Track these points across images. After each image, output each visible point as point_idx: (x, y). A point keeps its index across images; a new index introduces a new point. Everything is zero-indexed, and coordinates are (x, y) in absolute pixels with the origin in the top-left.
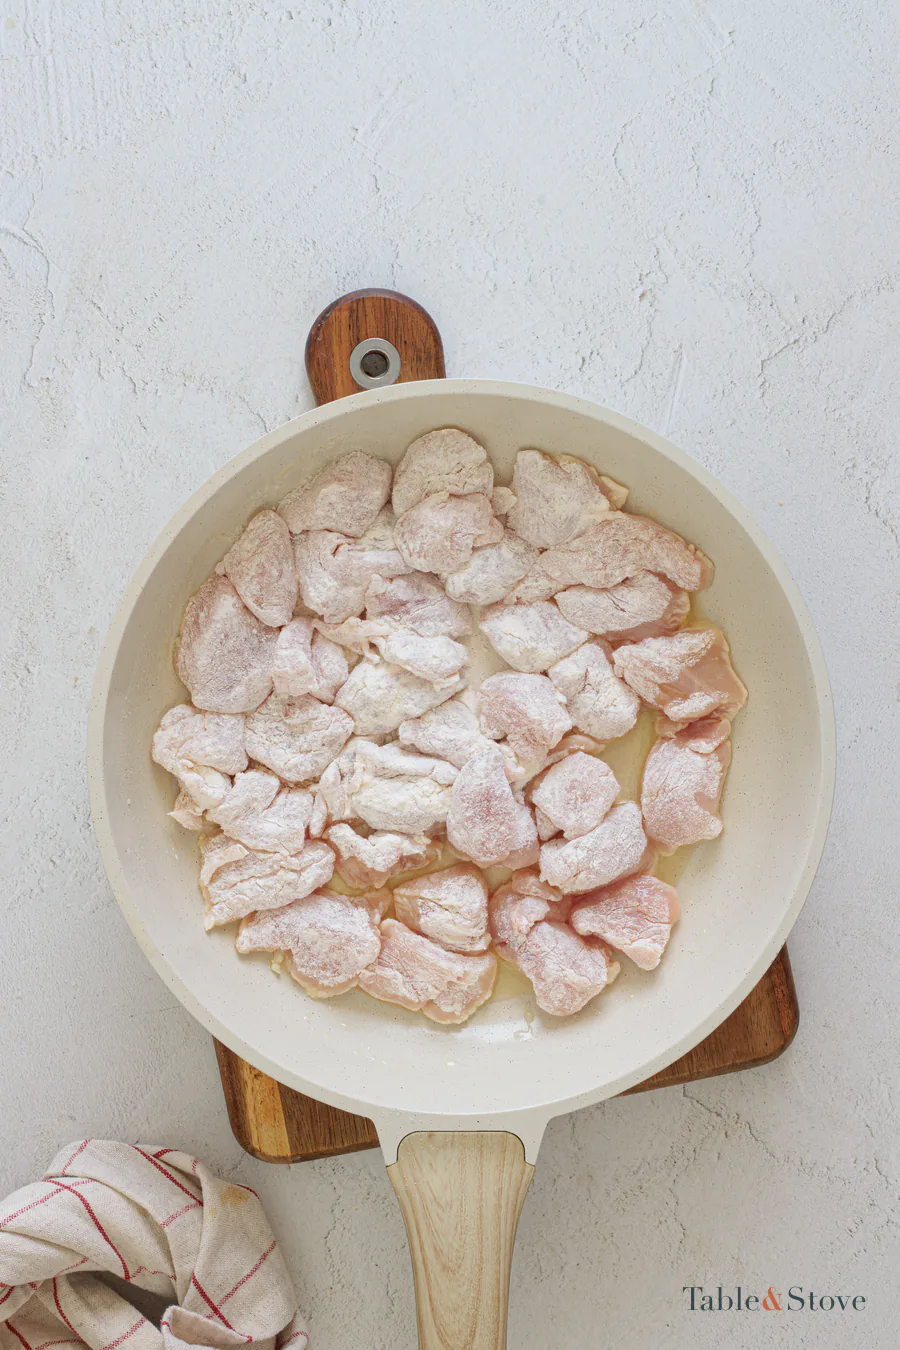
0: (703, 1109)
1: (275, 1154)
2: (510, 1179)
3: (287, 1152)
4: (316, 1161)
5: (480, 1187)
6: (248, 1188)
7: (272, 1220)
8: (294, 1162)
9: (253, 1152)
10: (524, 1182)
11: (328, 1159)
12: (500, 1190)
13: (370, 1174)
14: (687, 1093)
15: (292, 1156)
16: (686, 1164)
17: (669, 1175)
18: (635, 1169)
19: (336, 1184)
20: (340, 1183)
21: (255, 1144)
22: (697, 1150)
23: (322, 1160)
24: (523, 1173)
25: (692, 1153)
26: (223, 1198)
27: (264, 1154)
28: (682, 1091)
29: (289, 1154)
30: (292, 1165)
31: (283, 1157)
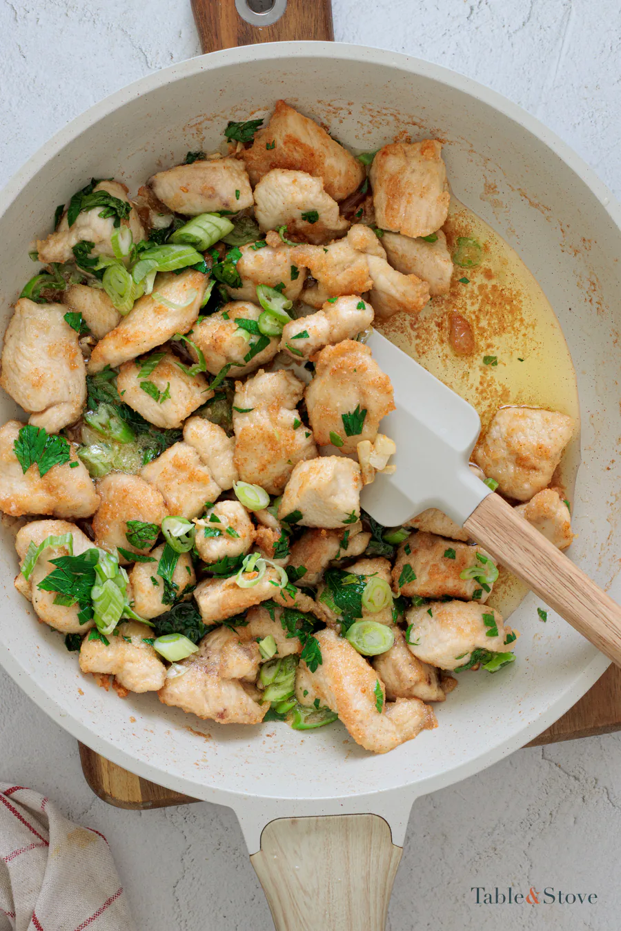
0: (562, 773)
1: (126, 799)
2: (378, 862)
3: (138, 797)
4: (168, 809)
5: (347, 872)
6: (97, 832)
7: (118, 865)
8: (145, 808)
9: (103, 796)
10: (392, 864)
11: (180, 807)
12: (368, 873)
13: (222, 825)
14: (546, 756)
15: (143, 802)
16: (542, 827)
17: (524, 837)
18: (490, 830)
19: (186, 833)
20: (191, 831)
21: (106, 787)
22: (554, 813)
23: (173, 807)
24: (391, 856)
25: (549, 817)
26: (70, 837)
27: (114, 799)
28: (541, 754)
29: (140, 800)
30: (143, 812)
31: (134, 803)
